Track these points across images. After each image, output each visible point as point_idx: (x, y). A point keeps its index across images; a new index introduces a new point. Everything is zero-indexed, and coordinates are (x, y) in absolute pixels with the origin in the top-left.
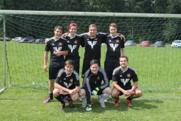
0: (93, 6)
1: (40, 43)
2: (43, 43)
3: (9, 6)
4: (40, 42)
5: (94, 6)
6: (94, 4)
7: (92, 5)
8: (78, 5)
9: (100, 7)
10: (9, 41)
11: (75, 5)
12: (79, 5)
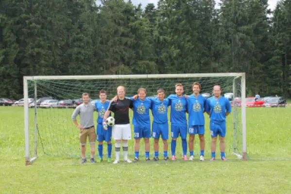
0: (159, 38)
1: (65, 108)
2: (71, 108)
3: (9, 44)
4: (64, 106)
5: (161, 38)
6: (161, 34)
7: (158, 35)
8: (132, 37)
9: (173, 38)
10: (10, 105)
11: (127, 36)
12: (134, 36)
